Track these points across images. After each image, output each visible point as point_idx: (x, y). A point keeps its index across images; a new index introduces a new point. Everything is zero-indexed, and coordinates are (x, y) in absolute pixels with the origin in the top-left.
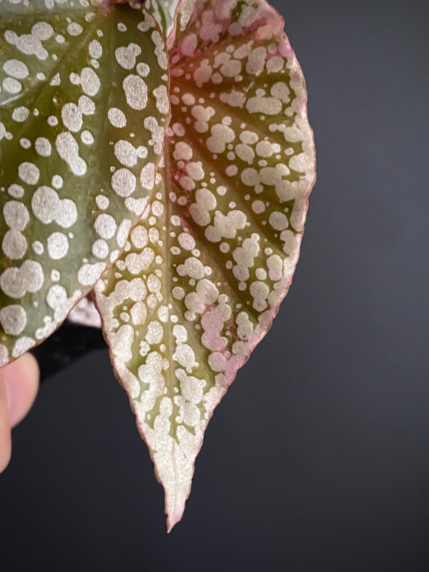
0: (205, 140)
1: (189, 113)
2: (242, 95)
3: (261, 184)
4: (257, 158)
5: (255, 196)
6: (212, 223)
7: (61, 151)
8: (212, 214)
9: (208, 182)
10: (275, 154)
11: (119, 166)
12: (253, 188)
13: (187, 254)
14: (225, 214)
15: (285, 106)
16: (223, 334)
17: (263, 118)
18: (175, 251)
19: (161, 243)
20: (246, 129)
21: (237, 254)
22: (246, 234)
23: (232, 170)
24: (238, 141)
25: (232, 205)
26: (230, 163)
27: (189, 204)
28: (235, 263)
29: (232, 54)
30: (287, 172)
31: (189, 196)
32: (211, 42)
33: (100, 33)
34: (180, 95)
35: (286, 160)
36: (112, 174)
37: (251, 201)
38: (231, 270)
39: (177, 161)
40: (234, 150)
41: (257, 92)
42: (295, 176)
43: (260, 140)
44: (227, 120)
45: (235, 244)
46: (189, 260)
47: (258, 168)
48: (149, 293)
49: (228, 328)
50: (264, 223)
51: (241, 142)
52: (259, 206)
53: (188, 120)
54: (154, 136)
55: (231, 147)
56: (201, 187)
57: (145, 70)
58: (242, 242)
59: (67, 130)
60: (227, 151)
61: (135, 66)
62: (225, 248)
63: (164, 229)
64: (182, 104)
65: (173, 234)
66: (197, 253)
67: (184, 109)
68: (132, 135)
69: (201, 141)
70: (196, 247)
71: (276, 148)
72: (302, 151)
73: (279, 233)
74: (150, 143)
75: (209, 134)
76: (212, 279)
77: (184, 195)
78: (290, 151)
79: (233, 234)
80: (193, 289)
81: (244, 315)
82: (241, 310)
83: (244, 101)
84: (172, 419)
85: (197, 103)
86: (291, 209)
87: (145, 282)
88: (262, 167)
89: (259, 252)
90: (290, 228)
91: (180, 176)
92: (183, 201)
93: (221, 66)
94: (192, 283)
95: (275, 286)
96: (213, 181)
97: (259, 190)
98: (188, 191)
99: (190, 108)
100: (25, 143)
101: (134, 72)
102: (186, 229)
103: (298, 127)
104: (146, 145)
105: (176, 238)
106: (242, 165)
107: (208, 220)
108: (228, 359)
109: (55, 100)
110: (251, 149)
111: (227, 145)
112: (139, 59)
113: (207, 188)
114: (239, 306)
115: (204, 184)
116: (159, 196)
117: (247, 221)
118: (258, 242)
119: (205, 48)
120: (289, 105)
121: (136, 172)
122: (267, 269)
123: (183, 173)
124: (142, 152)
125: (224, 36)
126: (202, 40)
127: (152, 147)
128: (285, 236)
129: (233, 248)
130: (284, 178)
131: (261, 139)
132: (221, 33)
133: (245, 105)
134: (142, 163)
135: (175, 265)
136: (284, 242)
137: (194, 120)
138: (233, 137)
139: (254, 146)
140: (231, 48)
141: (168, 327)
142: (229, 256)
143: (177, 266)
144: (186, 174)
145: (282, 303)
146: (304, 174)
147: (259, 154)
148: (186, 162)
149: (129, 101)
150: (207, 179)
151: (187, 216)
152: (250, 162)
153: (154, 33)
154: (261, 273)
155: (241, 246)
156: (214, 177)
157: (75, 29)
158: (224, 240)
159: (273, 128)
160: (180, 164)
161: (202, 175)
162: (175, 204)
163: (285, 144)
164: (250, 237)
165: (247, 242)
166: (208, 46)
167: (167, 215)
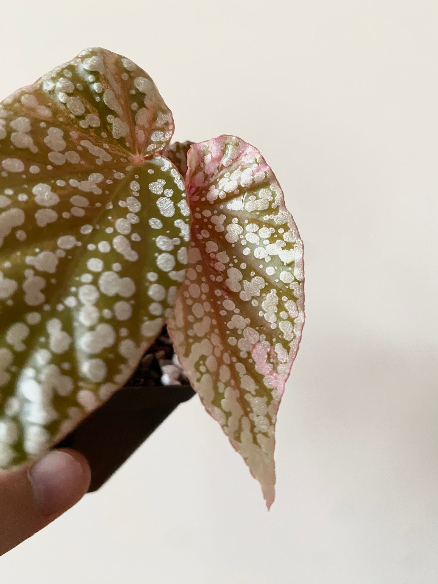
0: (224, 237)
1: (209, 222)
2: (241, 202)
3: (269, 255)
4: (261, 240)
5: (266, 265)
6: (243, 289)
8: (241, 283)
9: (233, 263)
10: (272, 235)
12: (263, 259)
13: (231, 314)
14: (250, 281)
15: (271, 203)
16: (269, 362)
17: (258, 213)
18: (223, 313)
19: (213, 311)
20: (249, 223)
21: (264, 305)
22: (266, 290)
23: (247, 251)
24: (245, 232)
25: (252, 274)
26: (245, 246)
27: (224, 280)
28: (264, 312)
29: (229, 178)
30: (284, 244)
31: (223, 275)
32: (213, 174)
34: (200, 212)
35: (281, 237)
37: (264, 268)
38: (263, 317)
39: (209, 254)
40: (245, 238)
41: (250, 198)
42: (290, 246)
44: (235, 221)
45: (261, 299)
46: (234, 318)
47: (264, 246)
48: (214, 347)
49: (271, 356)
50: (277, 281)
51: (248, 232)
52: (271, 271)
53: (210, 227)
54: (182, 231)
55: (242, 237)
56: (229, 267)
57: (170, 193)
58: (265, 296)
59: (120, 234)
60: (240, 240)
61: (163, 191)
62: (255, 303)
63: (212, 300)
64: (203, 217)
65: (218, 303)
66: (237, 311)
67: (205, 220)
68: (168, 232)
69: (221, 237)
70: (236, 307)
71: (272, 230)
72: (289, 229)
73: (289, 285)
74: (181, 235)
75: (225, 232)
76: (252, 326)
77: (219, 275)
78: (281, 231)
79: (258, 293)
80: (241, 336)
81: (279, 345)
82: (276, 342)
83: (243, 205)
84: (252, 430)
85: (213, 214)
86: (293, 267)
87: (210, 340)
88: (267, 245)
89: (278, 301)
90: (296, 280)
91: (214, 263)
92: (219, 279)
93: (223, 187)
94: (239, 332)
95: (295, 321)
96: (236, 261)
97: (268, 260)
98: (221, 272)
99: (209, 218)
101: (163, 195)
102: (226, 297)
103: (282, 214)
104: (178, 237)
105: (222, 304)
106: (252, 246)
107: (239, 288)
108: (277, 378)
109: (110, 218)
110: (256, 235)
111: (239, 236)
112: (165, 187)
113: (233, 267)
114: (274, 340)
115: (231, 265)
116: (203, 279)
117: (265, 282)
118: (276, 294)
119: (210, 179)
120: (273, 201)
122: (286, 311)
123: (216, 261)
124: (176, 241)
125: (221, 168)
126: (207, 174)
128: (293, 286)
129: (260, 303)
130: (282, 248)
131: (260, 227)
132: (219, 167)
133: (244, 208)
135: (225, 323)
136: (293, 290)
137: (214, 225)
138: (242, 230)
139: (257, 233)
140: (227, 174)
141: (231, 367)
142: (259, 308)
143: (227, 323)
144: (218, 261)
146: (295, 243)
147: (262, 237)
148: (215, 253)
149: (162, 212)
150: (232, 261)
151: (225, 288)
152: (258, 243)
153: (172, 170)
154: (283, 315)
155: (265, 300)
156: (235, 258)
158: (253, 298)
159: (266, 218)
160: (212, 256)
161: (228, 259)
162: (216, 282)
163: (276, 227)
164: (269, 292)
165: (269, 296)
166: (212, 177)
167: (212, 291)
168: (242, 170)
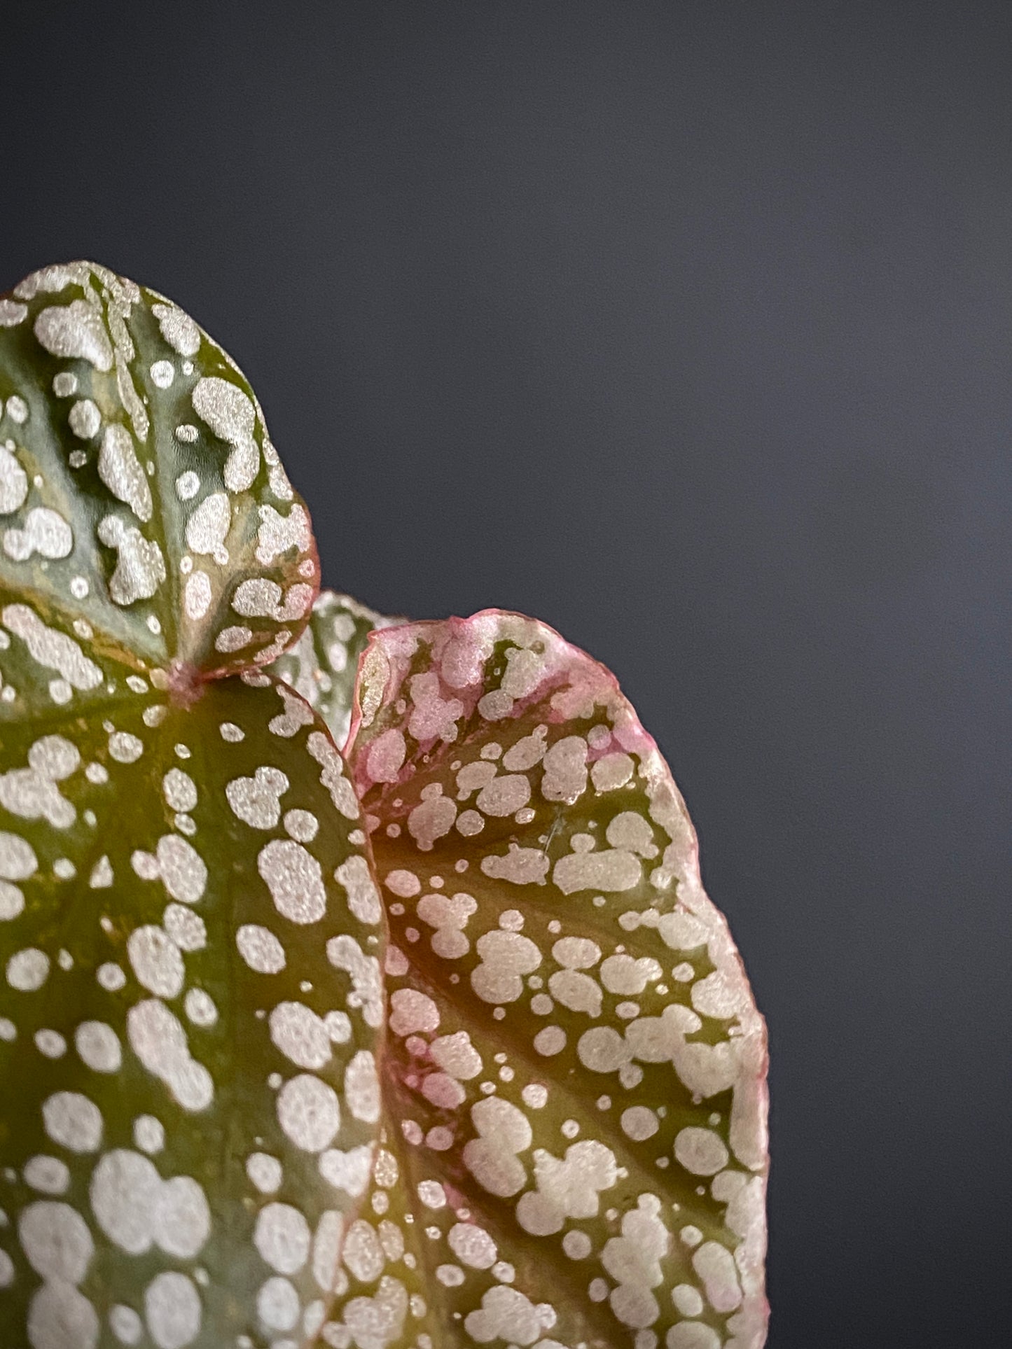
0: (466, 977)
1: (412, 916)
2: (540, 853)
3: (635, 1062)
4: (611, 1000)
5: (623, 1099)
6: (532, 1185)
7: (147, 1051)
8: (527, 1160)
9: (496, 1080)
10: (651, 986)
11: (291, 1071)
12: (615, 1075)
13: (482, 1282)
14: (560, 1155)
15: (650, 866)
17: (599, 902)
18: (450, 1276)
19: (410, 1260)
20: (564, 934)
21: (612, 1257)
22: (624, 1199)
23: (550, 1041)
24: (550, 967)
25: (570, 1129)
26: (544, 1022)
27: (459, 1145)
28: (613, 1284)
29: (498, 763)
30: (696, 1025)
31: (454, 1124)
32: (439, 742)
33: (183, 752)
34: (379, 877)
35: (682, 995)
36: (277, 1093)
37: (617, 1111)
38: (606, 1303)
39: (405, 1039)
40: (546, 990)
41: (574, 842)
42: (715, 1031)
43: (606, 955)
44: (513, 920)
45: (602, 1231)
46: (494, 1296)
47: (620, 1026)
50: (663, 1163)
51: (560, 968)
52: (640, 1122)
53: (414, 935)
54: (358, 983)
55: (536, 983)
56: (482, 1096)
57: (305, 825)
58: (618, 1222)
59: (149, 995)
60: (529, 993)
61: (281, 819)
62: (577, 1246)
63: (409, 1219)
64: (390, 897)
65: (433, 1233)
66: (506, 1272)
67: (397, 909)
68: (306, 987)
69: (457, 979)
70: (501, 1257)
71: (650, 969)
72: (713, 969)
73: (707, 1181)
74: (352, 1000)
75: (473, 959)
76: (561, 1335)
77: (441, 1121)
78: (684, 972)
79: (590, 1206)
83: (546, 867)
85: (427, 890)
86: (726, 1113)
88: (629, 1021)
89: (669, 1243)
90: (735, 1164)
91: (422, 1076)
92: (441, 1138)
93: (476, 793)
95: (731, 1325)
96: (507, 1075)
97: (631, 1079)
98: (449, 1112)
99: (412, 902)
100: (50, 1043)
101: (280, 833)
102: (463, 1214)
103: (688, 910)
104: (343, 1007)
105: (444, 1240)
106: (575, 1023)
107: (519, 1179)
109: (106, 924)
110: (589, 980)
111: (525, 978)
112: (287, 803)
113: (497, 1094)
115: (488, 1087)
117: (619, 1165)
118: (659, 1215)
119: (426, 759)
120: (658, 862)
122: (700, 1286)
123: (427, 1066)
124: (337, 1026)
125: (471, 724)
126: (416, 741)
127: (359, 1010)
128: (724, 1187)
129: (599, 1243)
130: (690, 1038)
131: (607, 953)
132: (462, 718)
133: (549, 876)
134: (343, 1054)
135: (457, 1316)
136: (724, 1205)
137: (427, 931)
138: (538, 959)
139: (594, 972)
140: (492, 750)
142: (593, 1268)
143: (465, 1315)
144: (436, 1069)
146: (734, 1022)
147: (613, 990)
148: (428, 1038)
149: (280, 904)
150: (490, 1071)
151: (460, 1176)
152: (595, 1013)
153: (312, 737)
154: (686, 1297)
155: (618, 1234)
156: (507, 1064)
157: (126, 747)
158: (570, 1224)
159: (629, 921)
160: (415, 1046)
161: (478, 1067)
162: (424, 1151)
163: (668, 957)
164: (635, 1206)
165: (631, 1221)
166: (433, 752)
167: (408, 1183)
168: (551, 740)
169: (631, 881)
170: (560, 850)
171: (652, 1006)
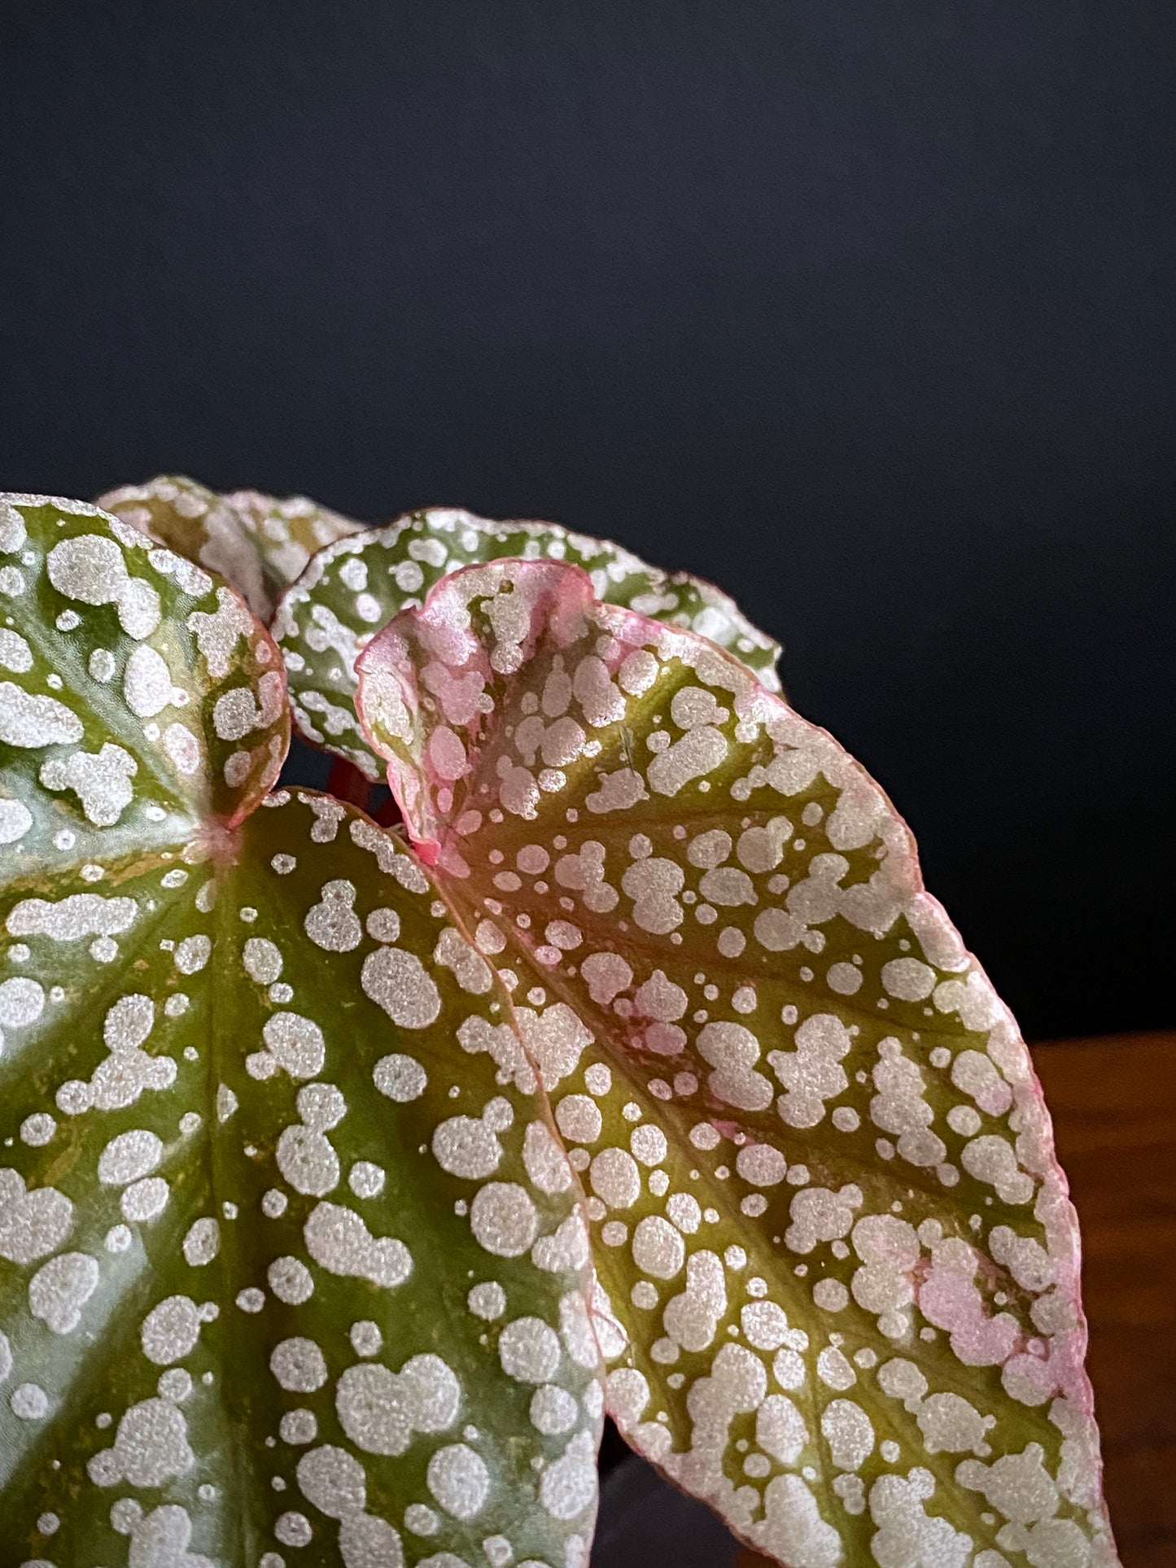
0: (630, 920)
1: (556, 889)
2: (627, 771)
3: (810, 928)
4: (760, 881)
5: (821, 963)
6: (780, 1090)
7: (332, 1261)
8: (764, 1068)
9: (706, 1004)
10: (788, 847)
11: (470, 1189)
12: (801, 948)
13: (782, 1196)
14: (790, 1047)
15: (729, 730)
16: (992, 1309)
17: (705, 787)
18: (753, 1207)
19: (712, 1216)
20: (690, 836)
21: (881, 1116)
22: (864, 1057)
23: (733, 941)
24: (694, 876)
25: (789, 1014)
26: (716, 929)
27: (703, 1082)
28: (894, 1139)
29: (540, 713)
30: (842, 866)
31: (690, 1066)
32: (483, 716)
33: (250, 915)
34: (510, 864)
35: (820, 843)
36: (467, 1218)
37: (821, 976)
38: (898, 1158)
39: (611, 1006)
40: (702, 900)
41: (651, 745)
42: (863, 864)
43: (735, 838)
44: (640, 845)
45: (860, 1096)
46: (798, 1205)
47: (778, 901)
48: (769, 1359)
49: (991, 1286)
50: (883, 1005)
51: (703, 872)
52: (846, 978)
53: (568, 904)
54: (502, 1060)
55: (690, 897)
56: (700, 1027)
57: (387, 923)
58: (870, 1081)
59: (313, 1201)
60: (689, 910)
61: (364, 929)
62: (847, 1119)
63: (694, 1175)
64: (529, 879)
65: (722, 1173)
66: (801, 1174)
67: (542, 887)
68: (455, 1093)
69: (624, 927)
70: (789, 1161)
71: (780, 830)
72: (838, 793)
73: (929, 1002)
74: (502, 1079)
75: (626, 905)
76: (873, 1207)
77: (679, 1068)
78: (813, 813)
79: (839, 1080)
80: (854, 1263)
81: (1002, 1235)
82: (987, 1227)
83: (641, 783)
85: (555, 854)
86: (910, 936)
87: (743, 1341)
88: (785, 893)
89: (924, 1075)
90: (943, 976)
91: (642, 1034)
92: (686, 1086)
93: (538, 752)
94: (840, 1252)
95: (1013, 1123)
96: (712, 993)
97: (818, 943)
98: (680, 1055)
99: (549, 876)
101: (370, 944)
102: (740, 1139)
103: (789, 747)
104: (495, 1091)
105: (735, 1175)
106: (742, 917)
107: (768, 1089)
108: (1045, 1358)
109: (251, 1151)
110: (733, 871)
111: (679, 897)
112: (363, 910)
113: (712, 1019)
114: (976, 1222)
115: (702, 1015)
116: (632, 1111)
117: (847, 1026)
118: (903, 1053)
119: (482, 737)
120: (735, 720)
121: (513, 1171)
122: (969, 1100)
123: (641, 1023)
124: (499, 1114)
125: (497, 686)
126: (463, 727)
127: (512, 1085)
128: (947, 999)
129: (864, 1110)
130: (844, 884)
131: (736, 833)
132: (487, 684)
133: (648, 788)
134: (513, 1140)
135: (777, 1240)
136: (956, 1014)
137: (576, 895)
138: (680, 874)
139: (732, 861)
140: (529, 698)
141: (866, 1392)
142: (870, 1131)
143: (782, 1236)
144: (650, 1021)
145: (1057, 1149)
146: (878, 842)
147: (758, 871)
148: (630, 996)
149: (399, 1020)
150: (697, 999)
151: (719, 1108)
152: (752, 900)
153: (352, 828)
154: (962, 1120)
155: (876, 1092)
156: (708, 982)
157: (193, 953)
158: (830, 1105)
159: (741, 792)
160: (623, 1009)
161: (681, 1002)
162: (678, 1102)
163: (792, 807)
164: (878, 1058)
165: (882, 1075)
166: (484, 727)
167: (679, 1142)
168: (570, 669)
169: (719, 752)
170: (643, 759)
171: (796, 867)
